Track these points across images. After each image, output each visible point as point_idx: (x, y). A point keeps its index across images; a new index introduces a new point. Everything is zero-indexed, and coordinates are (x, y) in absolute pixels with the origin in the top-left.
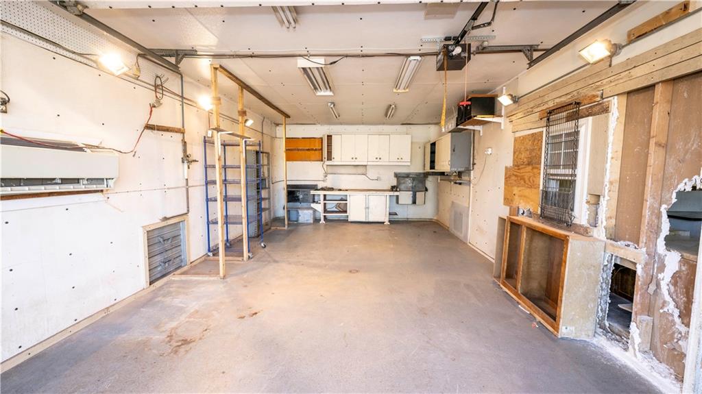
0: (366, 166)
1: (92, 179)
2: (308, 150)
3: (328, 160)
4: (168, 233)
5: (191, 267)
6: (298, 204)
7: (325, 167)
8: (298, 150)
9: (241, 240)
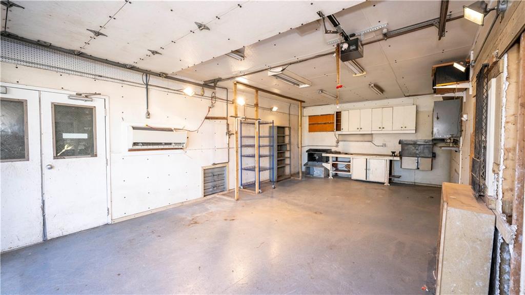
0: (372, 134)
1: (177, 143)
2: (325, 123)
3: (337, 130)
4: (216, 172)
5: (229, 192)
6: (315, 163)
7: (337, 136)
8: (318, 124)
9: (254, 184)
